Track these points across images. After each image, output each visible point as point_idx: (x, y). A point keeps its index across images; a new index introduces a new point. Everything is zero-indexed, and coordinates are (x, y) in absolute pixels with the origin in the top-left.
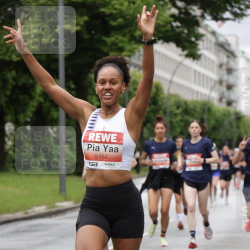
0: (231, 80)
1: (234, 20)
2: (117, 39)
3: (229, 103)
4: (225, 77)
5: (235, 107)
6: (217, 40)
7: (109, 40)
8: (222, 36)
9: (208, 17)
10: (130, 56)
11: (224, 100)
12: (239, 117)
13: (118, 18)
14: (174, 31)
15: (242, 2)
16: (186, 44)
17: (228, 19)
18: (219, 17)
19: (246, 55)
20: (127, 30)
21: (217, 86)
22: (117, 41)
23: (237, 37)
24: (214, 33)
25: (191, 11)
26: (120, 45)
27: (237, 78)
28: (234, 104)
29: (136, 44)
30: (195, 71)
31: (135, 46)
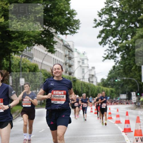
0: (71, 62)
1: (71, 34)
2: (15, 43)
3: (70, 74)
4: (68, 61)
5: (73, 75)
6: (64, 43)
7: (11, 43)
8: (66, 41)
9: (59, 33)
10: (22, 51)
11: (68, 72)
12: (75, 80)
13: (16, 33)
14: (43, 39)
15: (74, 26)
16: (49, 46)
17: (68, 34)
18: (64, 33)
19: (77, 51)
20: (20, 39)
21: (64, 65)
22: (15, 44)
23: (73, 42)
24: (62, 40)
25: (50, 30)
26: (17, 45)
27: (74, 61)
28: (72, 74)
29: (24, 45)
30: (54, 58)
31: (24, 46)
